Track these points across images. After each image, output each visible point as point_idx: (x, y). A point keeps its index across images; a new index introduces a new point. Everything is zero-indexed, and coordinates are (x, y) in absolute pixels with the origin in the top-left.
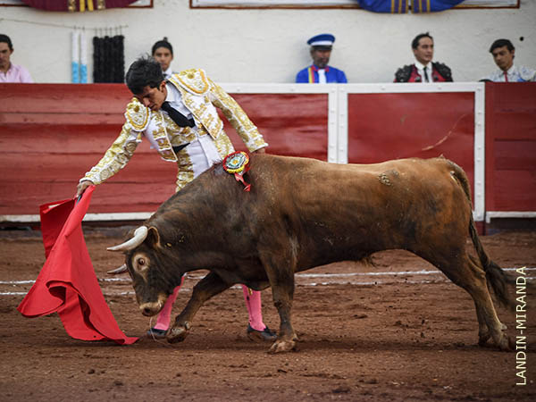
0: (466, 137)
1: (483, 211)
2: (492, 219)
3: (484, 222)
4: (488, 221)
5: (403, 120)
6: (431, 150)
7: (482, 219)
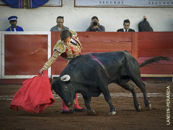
0: (45, 50)
1: (51, 75)
2: (54, 78)
3: (51, 78)
4: (52, 78)
5: (23, 44)
6: (33, 54)
7: (50, 78)
